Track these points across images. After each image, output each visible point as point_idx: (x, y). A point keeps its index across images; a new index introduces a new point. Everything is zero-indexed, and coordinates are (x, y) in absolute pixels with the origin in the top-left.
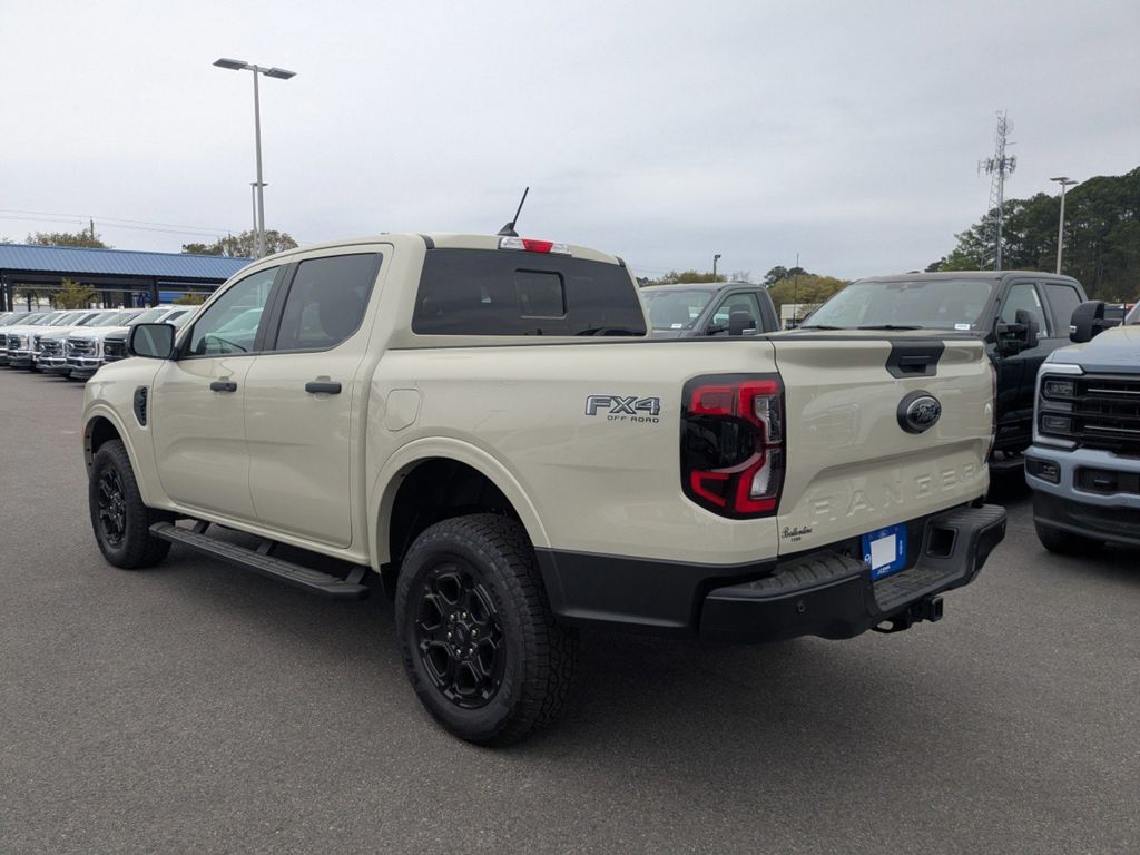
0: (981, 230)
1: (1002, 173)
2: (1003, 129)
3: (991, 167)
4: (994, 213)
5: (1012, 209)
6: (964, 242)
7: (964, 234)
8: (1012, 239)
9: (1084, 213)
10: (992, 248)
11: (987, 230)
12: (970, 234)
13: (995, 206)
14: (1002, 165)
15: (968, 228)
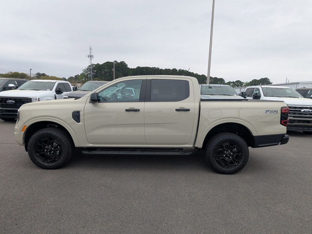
0: (87, 69)
1: (91, 58)
2: (91, 49)
3: (89, 57)
4: (90, 66)
5: (93, 66)
6: (84, 71)
7: (84, 70)
8: (93, 72)
9: (106, 68)
10: (90, 73)
11: (89, 69)
12: (85, 70)
13: (90, 65)
14: (91, 56)
15: (85, 69)
